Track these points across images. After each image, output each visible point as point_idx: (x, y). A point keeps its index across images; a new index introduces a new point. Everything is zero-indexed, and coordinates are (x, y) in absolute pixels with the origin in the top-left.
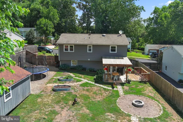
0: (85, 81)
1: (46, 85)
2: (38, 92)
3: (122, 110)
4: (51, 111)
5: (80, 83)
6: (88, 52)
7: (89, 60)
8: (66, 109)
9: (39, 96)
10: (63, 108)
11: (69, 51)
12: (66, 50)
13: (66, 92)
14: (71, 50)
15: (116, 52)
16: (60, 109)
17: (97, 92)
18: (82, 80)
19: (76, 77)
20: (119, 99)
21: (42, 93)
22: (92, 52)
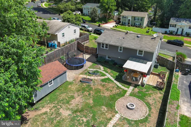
0: (108, 76)
1: (79, 75)
2: (71, 80)
3: (116, 107)
4: (72, 96)
5: (103, 78)
6: (119, 51)
7: (119, 58)
8: (80, 97)
9: (70, 83)
10: (79, 96)
11: (105, 48)
12: (103, 47)
13: (87, 84)
14: (106, 47)
15: (143, 56)
16: (77, 96)
17: (110, 88)
18: (106, 75)
19: (104, 71)
20: (121, 98)
21: (73, 82)
22: (122, 52)
